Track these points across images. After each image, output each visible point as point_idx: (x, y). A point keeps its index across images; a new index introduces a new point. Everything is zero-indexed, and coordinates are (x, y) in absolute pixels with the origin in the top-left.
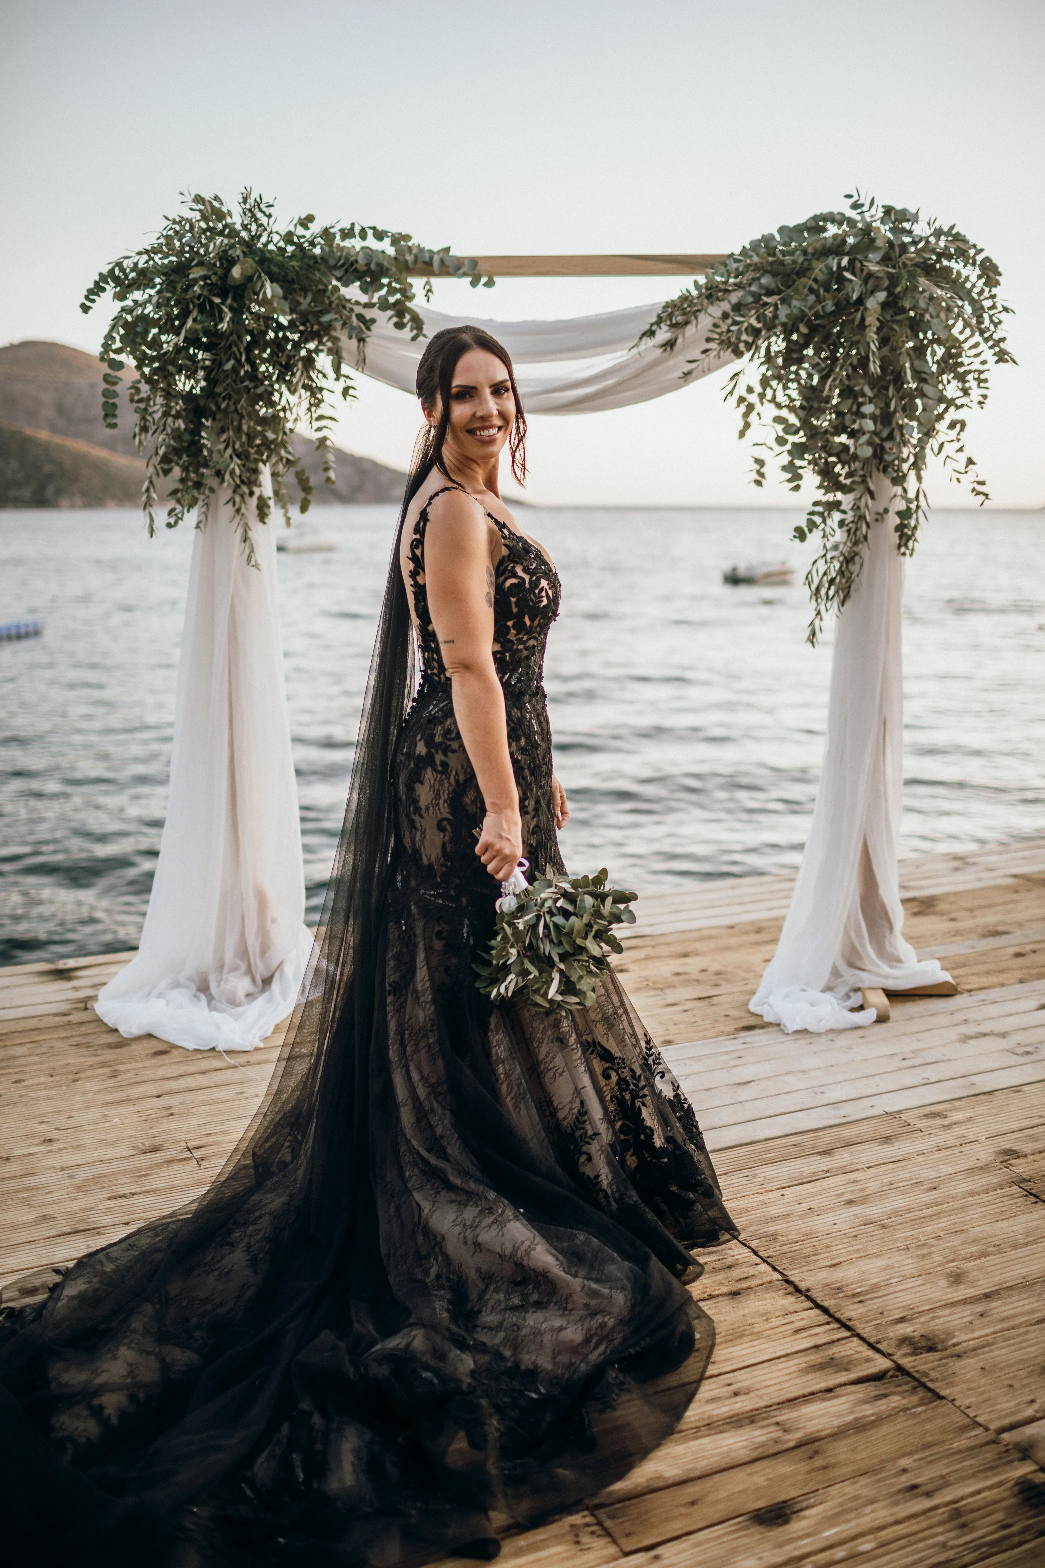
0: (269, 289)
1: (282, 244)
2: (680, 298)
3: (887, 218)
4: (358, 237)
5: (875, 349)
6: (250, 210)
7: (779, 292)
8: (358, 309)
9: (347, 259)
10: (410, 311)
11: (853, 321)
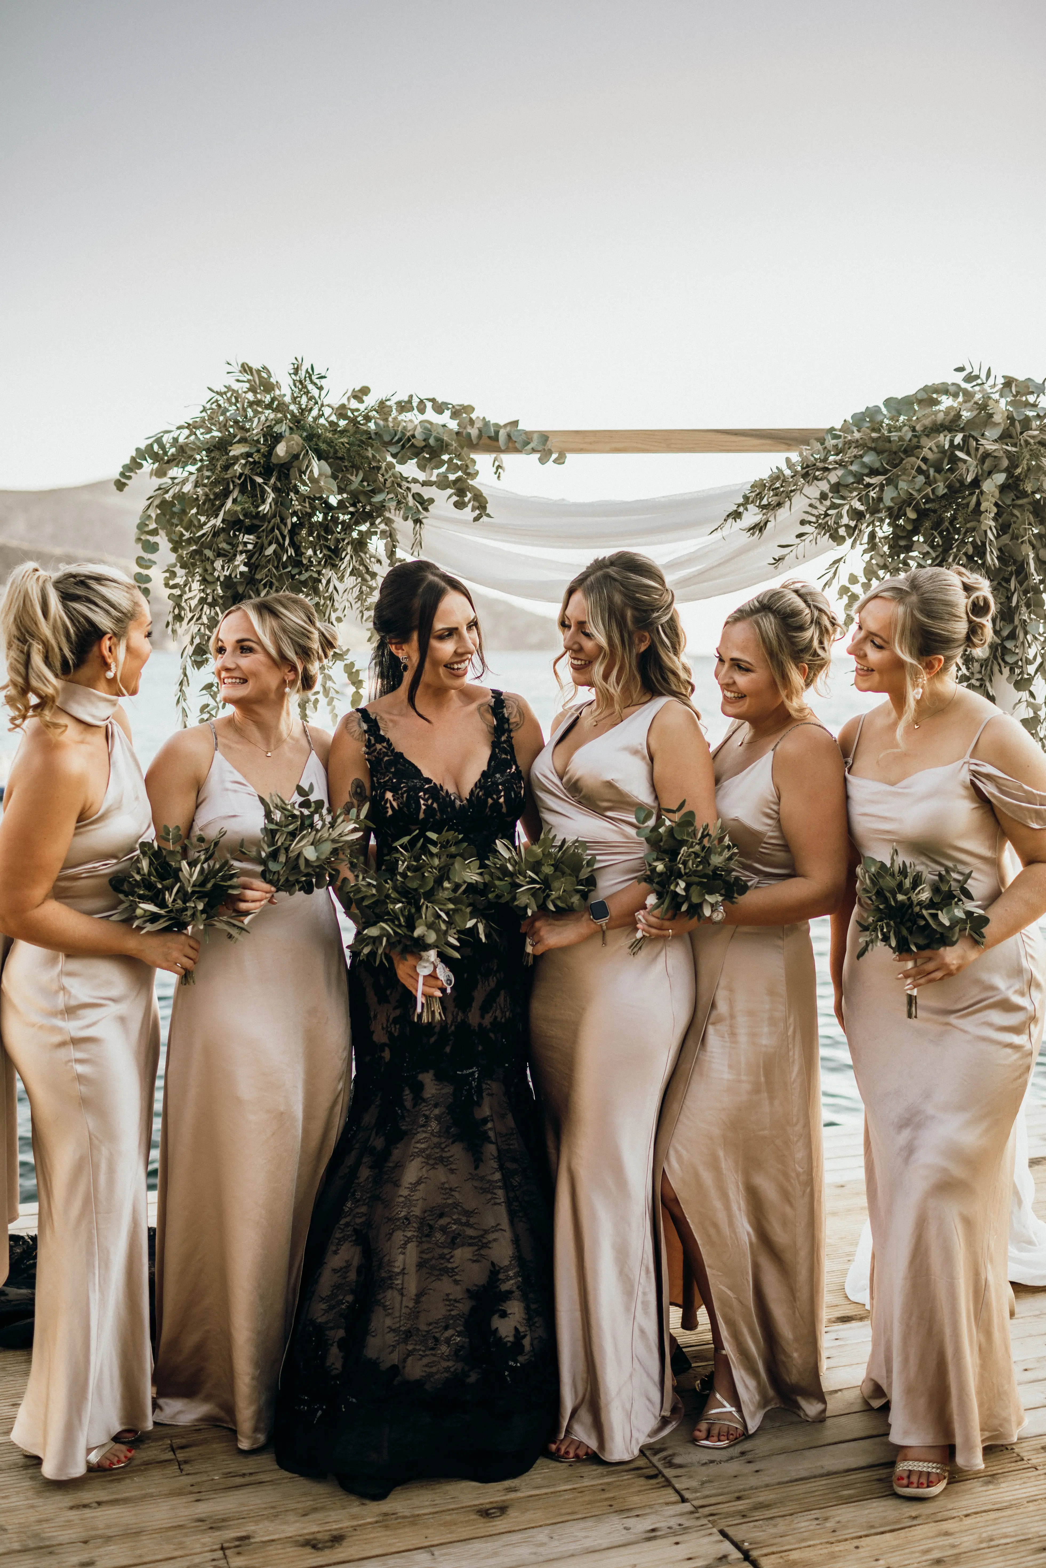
0: (317, 467)
1: (334, 418)
2: (770, 477)
3: (1007, 390)
4: (416, 411)
5: (992, 538)
6: (301, 382)
7: (884, 472)
8: (416, 488)
9: (403, 434)
10: (472, 489)
11: (968, 504)
